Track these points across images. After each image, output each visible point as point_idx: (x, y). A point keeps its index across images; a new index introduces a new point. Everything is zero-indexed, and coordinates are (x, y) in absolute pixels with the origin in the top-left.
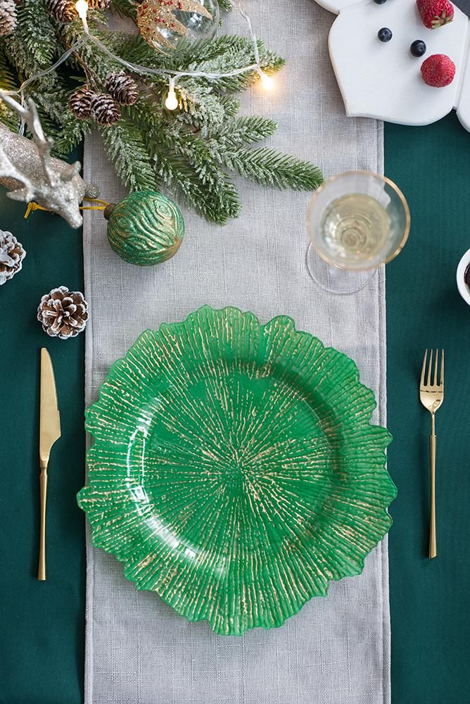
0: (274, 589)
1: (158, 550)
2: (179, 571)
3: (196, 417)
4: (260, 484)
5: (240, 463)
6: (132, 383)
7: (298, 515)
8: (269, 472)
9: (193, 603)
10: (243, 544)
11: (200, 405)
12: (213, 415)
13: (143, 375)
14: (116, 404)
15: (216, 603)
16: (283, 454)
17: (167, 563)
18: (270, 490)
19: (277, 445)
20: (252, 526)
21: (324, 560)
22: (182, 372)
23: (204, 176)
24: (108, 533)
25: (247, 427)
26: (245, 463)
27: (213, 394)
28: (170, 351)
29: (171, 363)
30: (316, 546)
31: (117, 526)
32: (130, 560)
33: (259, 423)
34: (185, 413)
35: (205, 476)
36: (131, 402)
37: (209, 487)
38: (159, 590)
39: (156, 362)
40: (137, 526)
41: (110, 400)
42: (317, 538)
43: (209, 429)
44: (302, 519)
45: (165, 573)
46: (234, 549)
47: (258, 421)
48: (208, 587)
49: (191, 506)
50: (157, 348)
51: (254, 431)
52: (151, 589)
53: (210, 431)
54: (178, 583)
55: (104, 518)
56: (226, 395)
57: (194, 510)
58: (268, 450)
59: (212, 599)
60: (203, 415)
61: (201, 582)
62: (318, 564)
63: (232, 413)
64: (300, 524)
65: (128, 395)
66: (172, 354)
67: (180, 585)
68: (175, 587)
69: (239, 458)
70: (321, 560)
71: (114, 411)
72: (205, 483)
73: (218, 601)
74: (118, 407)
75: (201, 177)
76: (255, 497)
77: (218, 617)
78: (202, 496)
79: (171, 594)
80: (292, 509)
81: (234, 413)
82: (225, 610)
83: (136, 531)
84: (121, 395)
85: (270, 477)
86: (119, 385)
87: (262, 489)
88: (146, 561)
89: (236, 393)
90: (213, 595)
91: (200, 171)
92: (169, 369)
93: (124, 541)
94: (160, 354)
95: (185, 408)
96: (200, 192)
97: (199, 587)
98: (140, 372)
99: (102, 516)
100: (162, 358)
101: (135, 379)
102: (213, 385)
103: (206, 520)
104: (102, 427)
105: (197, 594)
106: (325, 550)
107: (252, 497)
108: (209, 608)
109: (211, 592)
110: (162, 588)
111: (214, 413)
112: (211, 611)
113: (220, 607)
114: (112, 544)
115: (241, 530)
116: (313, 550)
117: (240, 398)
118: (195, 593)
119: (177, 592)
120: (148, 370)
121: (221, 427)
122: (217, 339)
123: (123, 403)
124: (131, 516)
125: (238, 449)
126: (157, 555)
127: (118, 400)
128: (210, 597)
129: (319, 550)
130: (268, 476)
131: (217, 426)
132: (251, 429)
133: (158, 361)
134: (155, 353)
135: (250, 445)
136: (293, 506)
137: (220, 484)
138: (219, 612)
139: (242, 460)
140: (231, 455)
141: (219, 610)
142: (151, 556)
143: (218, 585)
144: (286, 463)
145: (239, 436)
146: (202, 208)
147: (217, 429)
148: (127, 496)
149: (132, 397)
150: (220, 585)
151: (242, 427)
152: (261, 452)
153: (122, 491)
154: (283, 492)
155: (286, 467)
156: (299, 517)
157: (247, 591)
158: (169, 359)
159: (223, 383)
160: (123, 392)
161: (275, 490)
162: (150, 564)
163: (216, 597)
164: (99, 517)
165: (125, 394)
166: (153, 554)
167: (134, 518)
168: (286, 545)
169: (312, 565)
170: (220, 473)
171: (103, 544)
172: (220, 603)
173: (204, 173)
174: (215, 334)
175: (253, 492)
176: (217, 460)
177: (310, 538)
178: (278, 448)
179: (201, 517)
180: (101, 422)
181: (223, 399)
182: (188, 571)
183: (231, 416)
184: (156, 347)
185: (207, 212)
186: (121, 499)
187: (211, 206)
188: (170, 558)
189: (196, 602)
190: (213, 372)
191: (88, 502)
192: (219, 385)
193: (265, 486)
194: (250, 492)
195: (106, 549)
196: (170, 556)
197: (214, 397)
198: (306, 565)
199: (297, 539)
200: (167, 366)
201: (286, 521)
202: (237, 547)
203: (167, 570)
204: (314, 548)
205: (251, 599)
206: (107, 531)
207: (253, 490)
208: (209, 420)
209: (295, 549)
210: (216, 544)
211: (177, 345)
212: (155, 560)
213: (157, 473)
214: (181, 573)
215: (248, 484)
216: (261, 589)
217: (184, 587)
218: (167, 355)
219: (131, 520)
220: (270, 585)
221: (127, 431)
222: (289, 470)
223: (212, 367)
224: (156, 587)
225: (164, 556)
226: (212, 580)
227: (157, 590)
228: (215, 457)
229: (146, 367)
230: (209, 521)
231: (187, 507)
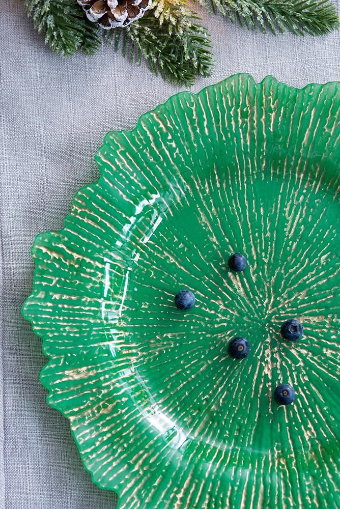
0: (228, 504)
1: (102, 367)
2: (114, 410)
3: (245, 224)
4: (281, 356)
5: (270, 316)
6: (188, 134)
7: (310, 426)
8: (302, 347)
9: (110, 464)
10: (216, 424)
11: (258, 211)
12: (268, 234)
13: (206, 130)
14: (152, 149)
15: (142, 478)
16: (333, 334)
17: (104, 391)
18: (291, 371)
19: (333, 318)
20: (241, 407)
21: (315, 501)
22: (259, 153)
23: (161, 13)
24: (50, 307)
25: (305, 273)
26: (276, 318)
27: (283, 205)
28: (258, 119)
29: (251, 134)
30: (314, 477)
31: (66, 306)
32: (58, 361)
33: (324, 277)
34: (233, 210)
35: (216, 308)
36: (172, 156)
37: (213, 324)
38: (75, 421)
39: (233, 123)
40: (92, 321)
41: (147, 138)
42: (321, 466)
43: (253, 249)
44: (313, 434)
45: (94, 403)
46: (202, 425)
47: (322, 273)
48: (141, 452)
49: (175, 336)
50: (244, 105)
51: (313, 283)
52: (66, 413)
53: (254, 253)
54: (104, 426)
55: (55, 285)
56: (301, 216)
57: (175, 344)
58: (316, 319)
59: (138, 471)
60: (256, 226)
61: (136, 440)
62: (304, 500)
63: (295, 244)
64: (307, 438)
65: (174, 145)
66: (259, 123)
67: (105, 430)
68: (97, 428)
69: (273, 307)
70: (312, 499)
71: (144, 156)
72: (210, 316)
73: (145, 478)
74: (152, 153)
75: (157, 14)
76: (266, 371)
77: (133, 499)
78: (197, 331)
79: (87, 434)
80: (307, 413)
81: (297, 246)
82: (146, 496)
83: (85, 327)
84: (165, 140)
85: (300, 355)
86: (169, 125)
87: (281, 365)
88: (78, 373)
89: (313, 221)
90: (141, 467)
91: (156, 7)
92: (245, 141)
93: (65, 331)
94: (244, 115)
95: (236, 204)
96: (154, 37)
97: (130, 446)
98: (205, 123)
99: (54, 282)
100: (243, 122)
101: (194, 129)
102: (289, 195)
103: (184, 365)
104: (117, 167)
105: (121, 454)
106: (324, 489)
107: (262, 368)
108: (127, 481)
109: (141, 462)
110: (79, 419)
111: (271, 232)
112: (129, 486)
113: (144, 486)
114: (46, 326)
115: (223, 404)
116: (308, 480)
117: (316, 231)
118: (119, 451)
119: (97, 437)
120: (218, 128)
121: (271, 255)
122: (329, 135)
123: (162, 152)
124: (90, 304)
125: (277, 294)
126: (97, 374)
127: (158, 146)
128: (136, 468)
129: (315, 485)
130: (297, 351)
131: (266, 251)
132: (308, 279)
133: (237, 122)
134: (239, 110)
135: (296, 299)
136: (310, 410)
137: (228, 328)
138: (139, 494)
139: (274, 313)
140: (264, 298)
141: (139, 491)
142: (88, 370)
143: (155, 457)
144: (332, 348)
145: (288, 279)
146: (158, 61)
147: (263, 254)
148: (100, 275)
149: (177, 151)
150: (158, 458)
151: (297, 269)
152: (306, 315)
153: (97, 264)
154: (307, 384)
155: (329, 353)
156: (310, 429)
157: (190, 486)
158: (252, 128)
159: (304, 200)
160: (170, 137)
161: (298, 377)
162: (81, 381)
163: (145, 472)
164: (50, 281)
165: (171, 141)
166: (92, 369)
167: (93, 308)
168: (273, 456)
169: (295, 500)
170: (236, 313)
171: (37, 319)
172: (146, 482)
173: (162, 10)
174: (330, 127)
175: (267, 362)
176: (242, 294)
177: (311, 462)
178: (331, 323)
179: (181, 358)
180: (120, 160)
181: (294, 220)
182: (125, 417)
183: (291, 247)
184: (244, 103)
185: (165, 66)
186: (90, 274)
187: (170, 58)
188: (112, 388)
189: (114, 464)
190: (299, 179)
191: (46, 253)
192: (298, 199)
193: (287, 362)
194: (263, 358)
195: (36, 328)
196: (114, 384)
197: (282, 211)
198: (287, 495)
199: (293, 455)
200: (245, 137)
201: (290, 425)
202: (207, 423)
203: (99, 400)
204: (310, 479)
205: (191, 500)
206: (50, 304)
207: (269, 359)
208: (260, 237)
209: (283, 466)
210: (180, 403)
211: (273, 115)
212: (90, 378)
213: (153, 269)
214: (115, 415)
215: (266, 348)
216: (211, 495)
217: (109, 435)
218: (252, 121)
219: (87, 308)
220: (225, 495)
221: (146, 191)
222: (332, 360)
223: (300, 171)
224: (73, 414)
225: (106, 380)
226: (151, 446)
227: (72, 418)
228: (242, 290)
229: (217, 121)
230: (188, 369)
231: (169, 335)
